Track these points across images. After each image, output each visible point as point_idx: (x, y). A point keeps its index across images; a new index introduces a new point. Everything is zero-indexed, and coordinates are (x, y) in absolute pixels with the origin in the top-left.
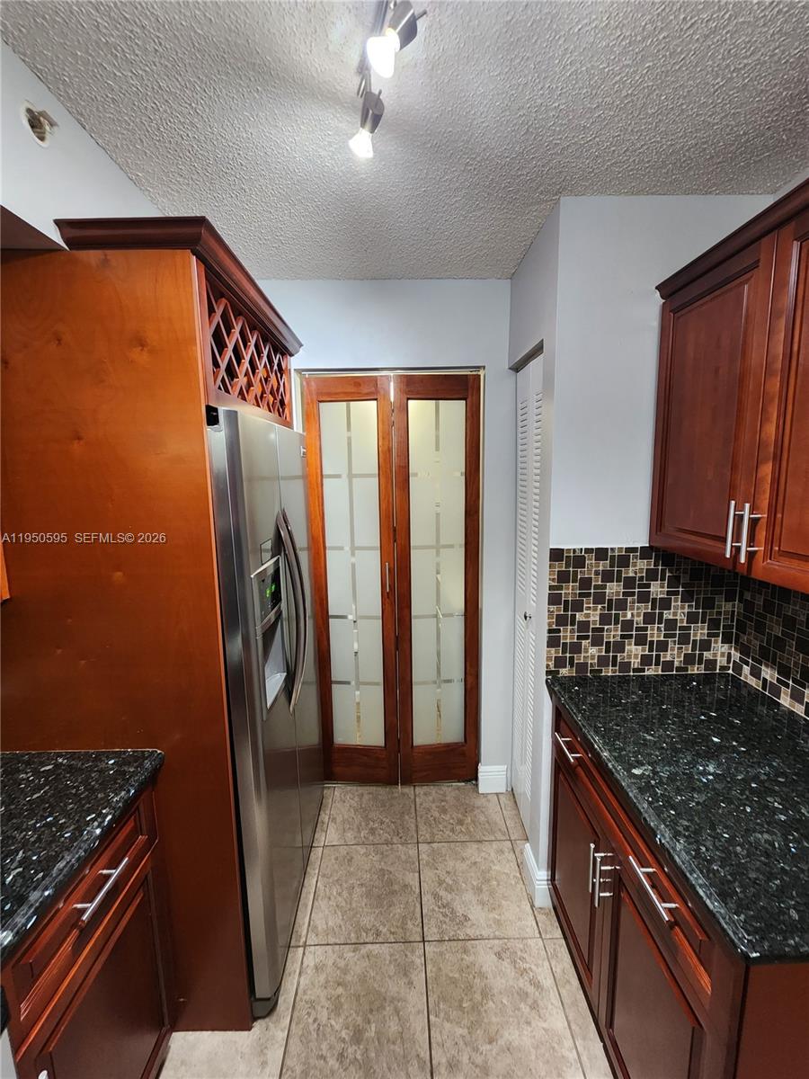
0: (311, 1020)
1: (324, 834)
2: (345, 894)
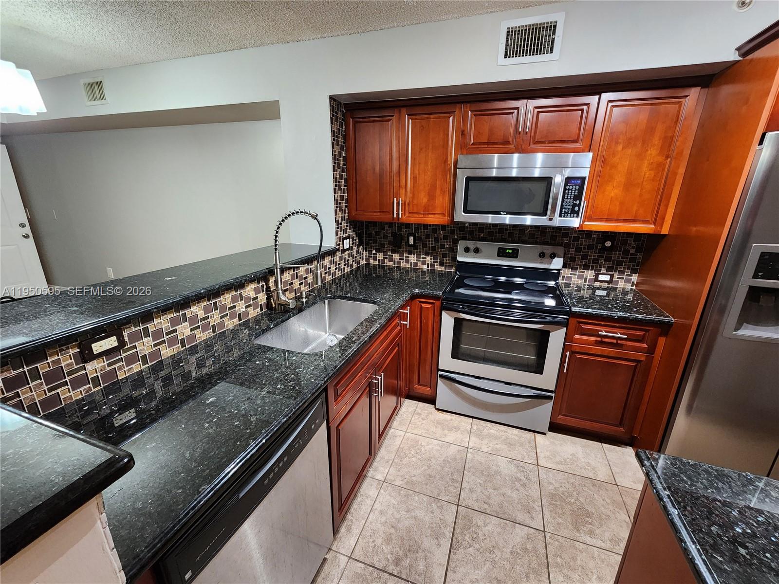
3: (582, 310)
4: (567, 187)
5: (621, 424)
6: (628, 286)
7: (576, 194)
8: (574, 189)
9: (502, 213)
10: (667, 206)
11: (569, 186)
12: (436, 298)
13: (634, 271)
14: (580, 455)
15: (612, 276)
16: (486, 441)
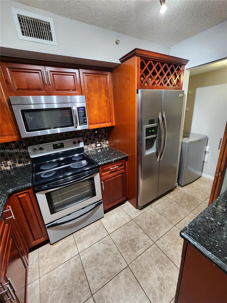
0: (145, 216)
1: (169, 196)
2: (165, 207)
3: (102, 163)
4: (79, 112)
5: (124, 196)
6: (106, 146)
7: (83, 114)
8: (82, 112)
9: (51, 128)
10: (112, 115)
11: (80, 111)
12: (29, 188)
13: (106, 140)
14: (118, 217)
15: (101, 144)
16: (84, 242)
